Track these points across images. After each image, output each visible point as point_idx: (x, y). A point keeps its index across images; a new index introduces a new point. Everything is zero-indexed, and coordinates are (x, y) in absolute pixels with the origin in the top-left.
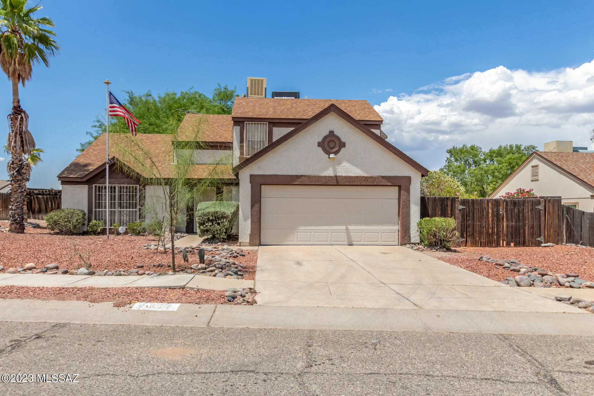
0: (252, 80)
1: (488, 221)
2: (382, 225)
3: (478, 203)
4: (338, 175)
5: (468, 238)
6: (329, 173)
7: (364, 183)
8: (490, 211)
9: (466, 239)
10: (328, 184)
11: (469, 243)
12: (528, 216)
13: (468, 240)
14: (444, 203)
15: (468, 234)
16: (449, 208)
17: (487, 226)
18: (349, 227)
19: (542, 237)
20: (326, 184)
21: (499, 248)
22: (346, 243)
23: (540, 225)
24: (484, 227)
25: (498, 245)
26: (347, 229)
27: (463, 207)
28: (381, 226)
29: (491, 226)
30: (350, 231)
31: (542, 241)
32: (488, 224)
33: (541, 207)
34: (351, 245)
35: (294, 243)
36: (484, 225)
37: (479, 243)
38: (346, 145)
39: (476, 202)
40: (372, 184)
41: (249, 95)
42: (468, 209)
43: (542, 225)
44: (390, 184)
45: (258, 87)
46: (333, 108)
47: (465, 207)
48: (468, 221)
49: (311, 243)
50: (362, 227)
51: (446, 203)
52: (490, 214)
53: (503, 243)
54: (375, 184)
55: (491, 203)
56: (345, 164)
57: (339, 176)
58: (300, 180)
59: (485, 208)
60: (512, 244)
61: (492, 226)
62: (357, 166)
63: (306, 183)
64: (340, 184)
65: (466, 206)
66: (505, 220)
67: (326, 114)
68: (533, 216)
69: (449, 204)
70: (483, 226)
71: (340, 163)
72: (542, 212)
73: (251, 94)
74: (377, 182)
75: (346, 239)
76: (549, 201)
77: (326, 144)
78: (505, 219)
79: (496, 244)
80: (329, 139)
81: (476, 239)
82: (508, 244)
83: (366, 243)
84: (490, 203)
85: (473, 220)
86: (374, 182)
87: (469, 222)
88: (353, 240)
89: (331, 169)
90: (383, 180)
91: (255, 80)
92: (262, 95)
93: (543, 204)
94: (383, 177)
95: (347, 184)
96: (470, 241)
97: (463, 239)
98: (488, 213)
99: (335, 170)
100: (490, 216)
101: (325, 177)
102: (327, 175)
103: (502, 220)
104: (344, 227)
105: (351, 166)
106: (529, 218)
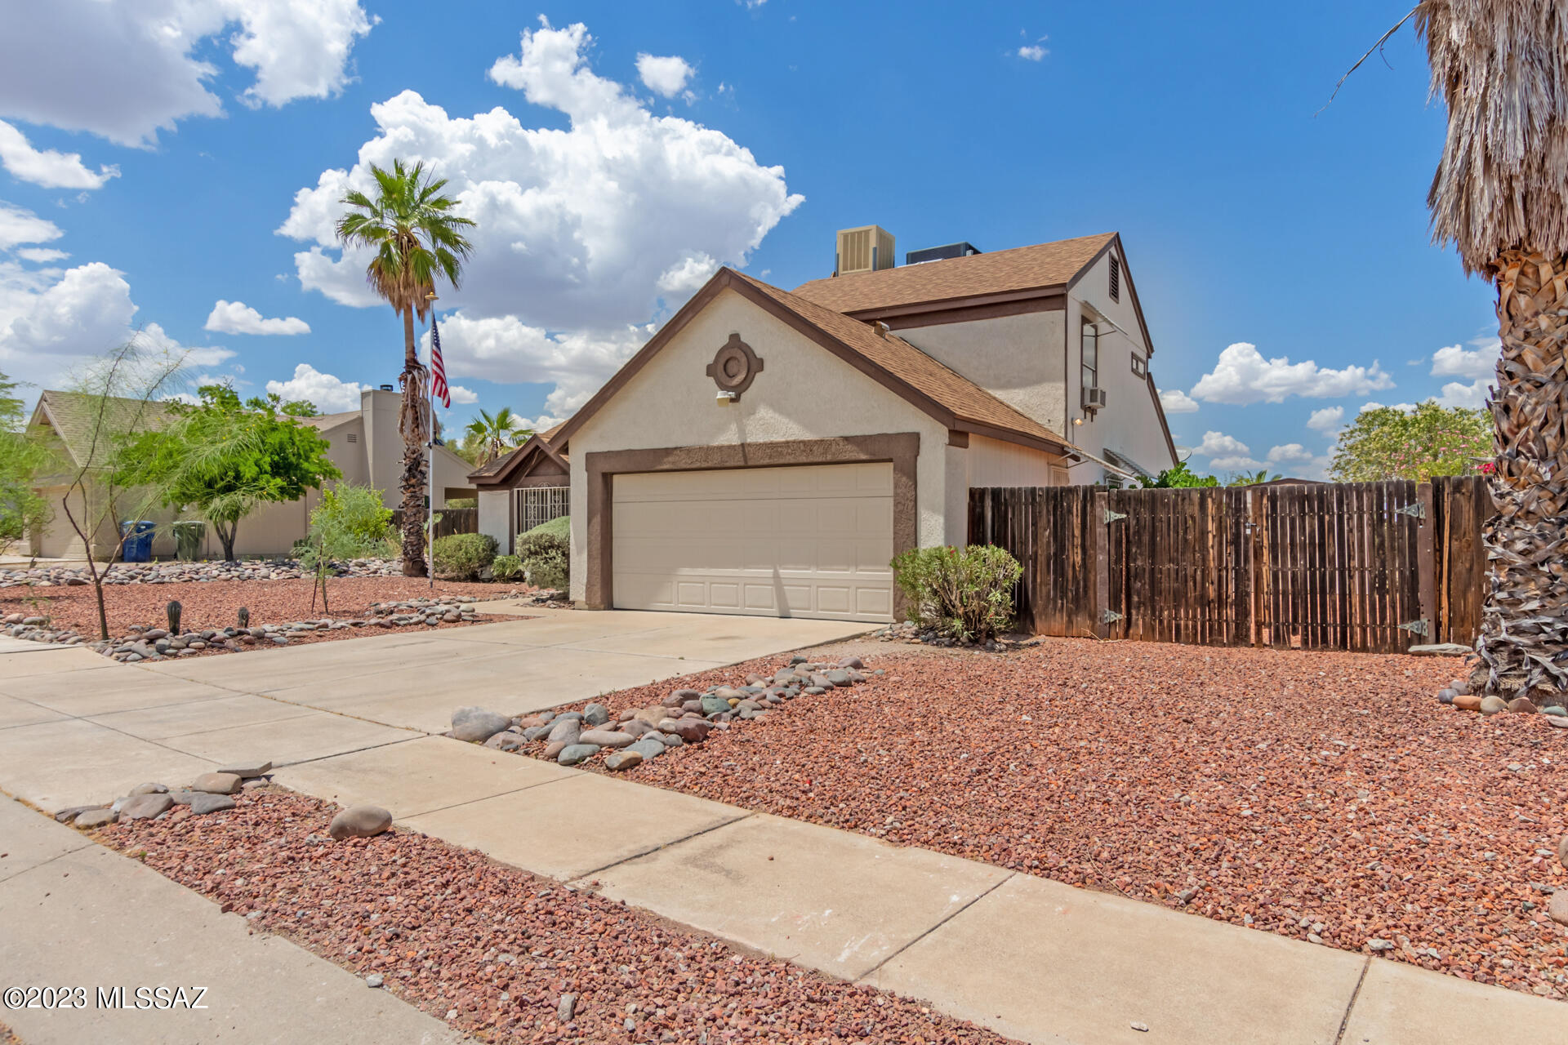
0: (846, 236)
1: (1204, 560)
2: (857, 566)
3: (1168, 503)
4: (749, 441)
5: (1134, 612)
6: (729, 437)
7: (803, 459)
8: (1211, 526)
9: (1129, 614)
10: (728, 464)
11: (1139, 629)
12: (1361, 545)
13: (1134, 617)
14: (1062, 505)
15: (1135, 599)
16: (1076, 521)
17: (1199, 578)
18: (782, 572)
19: (1424, 620)
20: (721, 465)
21: (1243, 649)
22: (775, 611)
23: (1414, 575)
24: (1189, 579)
25: (1240, 638)
26: (776, 576)
27: (1119, 516)
28: (853, 569)
29: (1214, 575)
30: (784, 582)
31: (1425, 634)
32: (1203, 571)
33: (1421, 510)
34: (785, 616)
35: (672, 606)
36: (1190, 570)
37: (1170, 631)
38: (767, 366)
39: (1162, 500)
40: (820, 459)
41: (841, 271)
42: (1133, 522)
43: (1425, 578)
44: (863, 457)
45: (859, 250)
46: (725, 279)
47: (1124, 516)
48: (1135, 560)
49: (704, 608)
50: (811, 572)
51: (1068, 505)
52: (1210, 536)
53: (1259, 633)
54: (829, 458)
55: (1213, 500)
56: (764, 413)
57: (749, 445)
58: (670, 459)
59: (1193, 517)
60: (1296, 640)
61: (1220, 577)
62: (789, 415)
63: (685, 466)
64: (750, 463)
65: (1128, 513)
66: (1265, 558)
67: (713, 296)
68: (1382, 543)
69: (1076, 508)
70: (1186, 575)
71: (752, 412)
72: (1425, 531)
73: (845, 269)
74: (834, 454)
75: (776, 603)
76: (1458, 486)
77: (721, 366)
78: (1265, 552)
79: (1231, 636)
80: (726, 355)
81: (1161, 615)
82: (1279, 640)
83: (821, 614)
84: (1210, 500)
85: (1153, 555)
86: (825, 453)
87: (1139, 563)
88: (791, 604)
89: (734, 427)
90: (849, 447)
91: (853, 234)
92: (866, 266)
93: (1425, 500)
94: (846, 439)
95: (767, 461)
96: (1140, 622)
97: (1119, 616)
98: (1204, 533)
99: (742, 431)
100: (1210, 543)
101: (720, 448)
102: (726, 443)
103: (1256, 557)
104: (769, 572)
105: (777, 416)
106: (1361, 550)
